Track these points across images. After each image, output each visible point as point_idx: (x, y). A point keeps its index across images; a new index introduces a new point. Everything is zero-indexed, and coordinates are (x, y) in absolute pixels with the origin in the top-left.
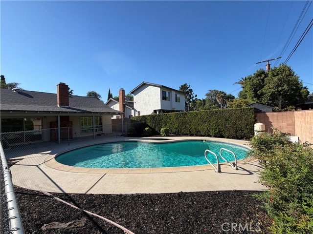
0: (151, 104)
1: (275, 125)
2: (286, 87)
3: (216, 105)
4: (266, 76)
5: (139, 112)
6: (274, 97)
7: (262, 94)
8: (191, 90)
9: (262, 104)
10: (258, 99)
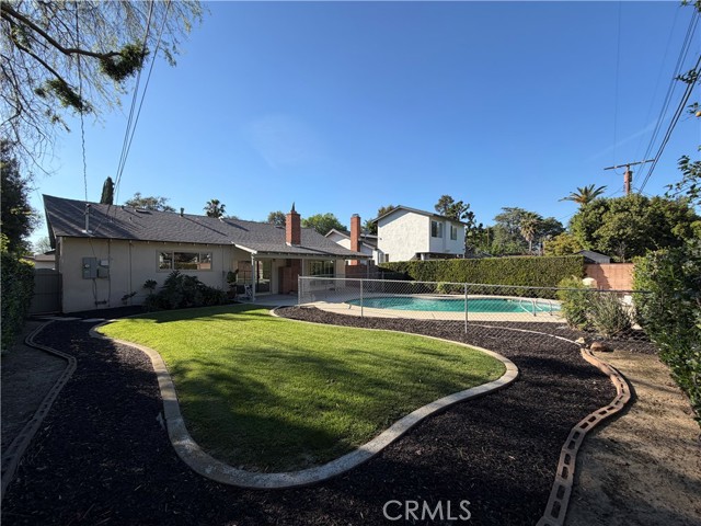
0: (412, 243)
1: (611, 282)
2: (629, 230)
3: (519, 242)
4: (607, 209)
5: (387, 255)
6: (614, 242)
7: (599, 237)
8: (472, 213)
9: (598, 252)
10: (592, 244)
